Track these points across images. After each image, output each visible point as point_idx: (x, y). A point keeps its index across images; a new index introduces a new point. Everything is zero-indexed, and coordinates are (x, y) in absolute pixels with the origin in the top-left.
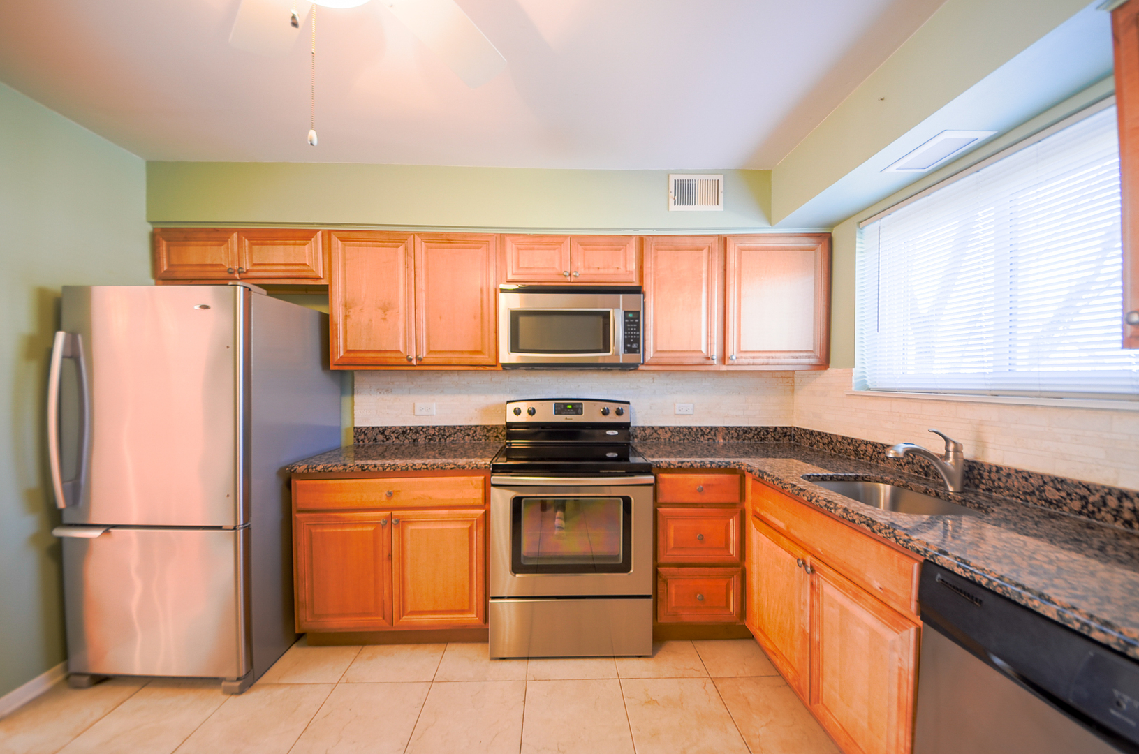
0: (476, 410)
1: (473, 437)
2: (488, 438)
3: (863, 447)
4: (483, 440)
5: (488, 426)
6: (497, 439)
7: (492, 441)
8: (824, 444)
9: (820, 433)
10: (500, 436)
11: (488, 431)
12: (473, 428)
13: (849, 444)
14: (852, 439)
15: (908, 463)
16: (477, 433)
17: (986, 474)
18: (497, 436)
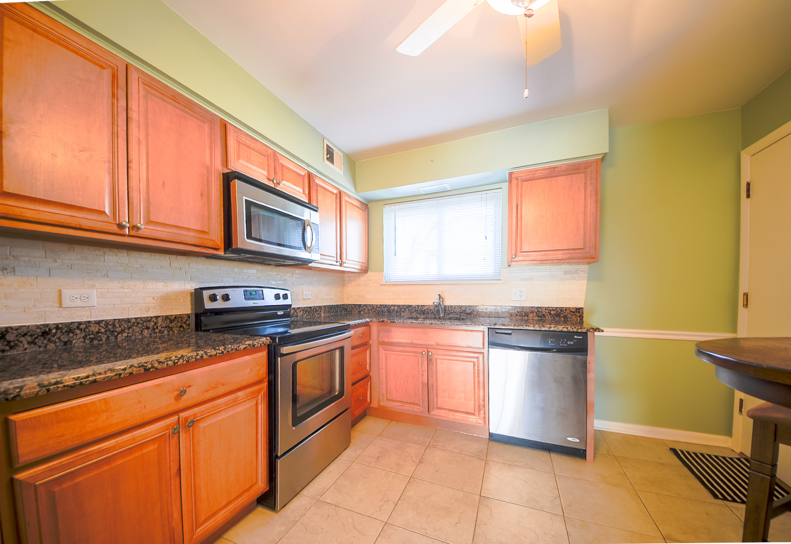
0: (153, 298)
1: (154, 329)
2: (171, 329)
3: (393, 308)
4: (166, 332)
5: (171, 316)
6: (182, 329)
7: (176, 332)
8: (368, 310)
9: (365, 305)
10: (184, 325)
11: (171, 322)
12: (154, 319)
13: (384, 308)
14: (386, 305)
15: (416, 310)
16: (159, 325)
17: (447, 309)
18: (181, 326)
